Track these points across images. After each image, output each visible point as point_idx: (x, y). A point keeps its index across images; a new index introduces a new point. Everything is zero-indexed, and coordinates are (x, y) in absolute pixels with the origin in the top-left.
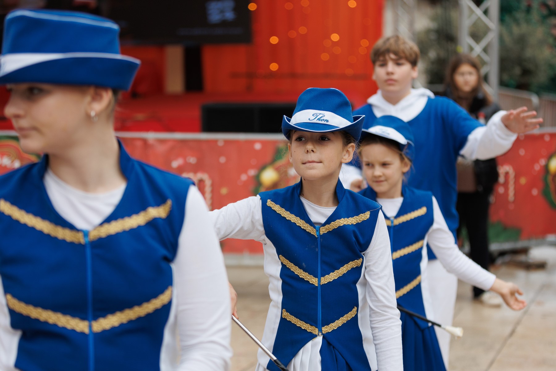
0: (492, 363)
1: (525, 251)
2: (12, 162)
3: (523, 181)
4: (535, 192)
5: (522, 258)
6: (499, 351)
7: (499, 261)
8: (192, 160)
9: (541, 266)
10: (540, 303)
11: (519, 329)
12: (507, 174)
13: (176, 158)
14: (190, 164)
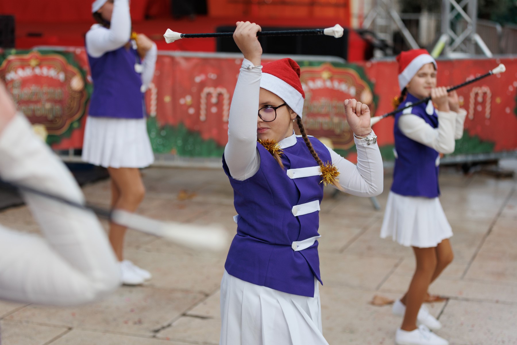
0: (474, 257)
1: (495, 162)
2: (58, 73)
3: (498, 100)
4: (508, 110)
5: (493, 168)
6: (480, 247)
7: (472, 170)
8: (213, 76)
9: (509, 175)
10: (511, 207)
11: (495, 229)
12: (485, 94)
13: (199, 75)
14: (211, 79)
